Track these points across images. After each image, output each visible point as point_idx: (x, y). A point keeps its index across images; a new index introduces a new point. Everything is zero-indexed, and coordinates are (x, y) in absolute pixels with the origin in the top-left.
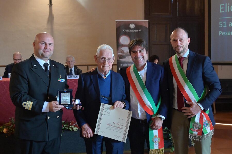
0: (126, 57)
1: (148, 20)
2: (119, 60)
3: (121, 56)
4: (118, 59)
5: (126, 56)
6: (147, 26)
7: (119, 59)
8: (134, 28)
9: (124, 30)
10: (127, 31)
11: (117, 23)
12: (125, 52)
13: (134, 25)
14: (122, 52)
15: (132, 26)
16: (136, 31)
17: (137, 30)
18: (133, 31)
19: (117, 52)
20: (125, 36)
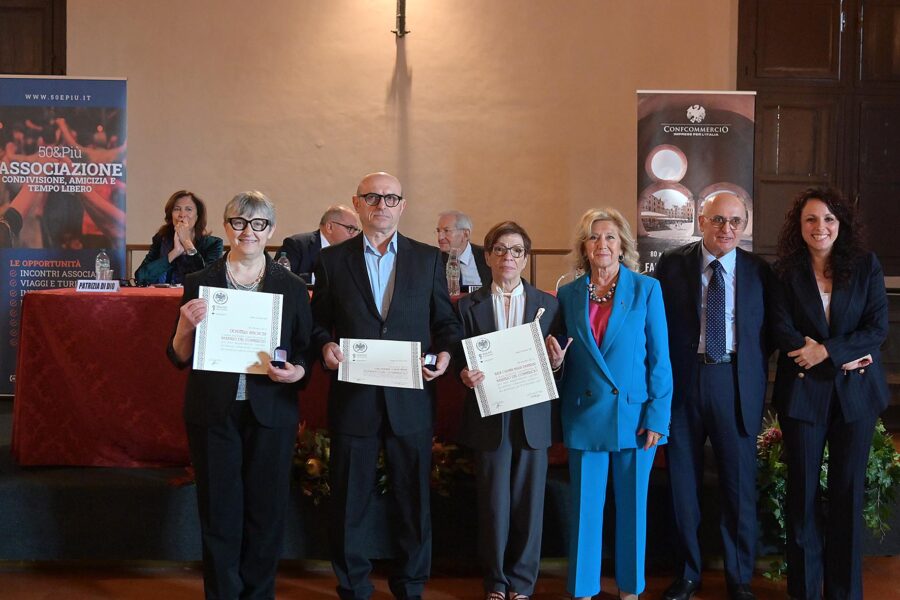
0: (671, 226)
1: (755, 93)
2: (646, 237)
3: (654, 220)
4: (642, 234)
5: (672, 222)
6: (750, 114)
7: (644, 232)
8: (703, 121)
9: (667, 129)
10: (679, 131)
11: (642, 100)
12: (668, 206)
13: (702, 110)
14: (658, 205)
15: (696, 113)
16: (710, 131)
17: (712, 129)
18: (697, 132)
19: (639, 207)
20: (670, 148)
